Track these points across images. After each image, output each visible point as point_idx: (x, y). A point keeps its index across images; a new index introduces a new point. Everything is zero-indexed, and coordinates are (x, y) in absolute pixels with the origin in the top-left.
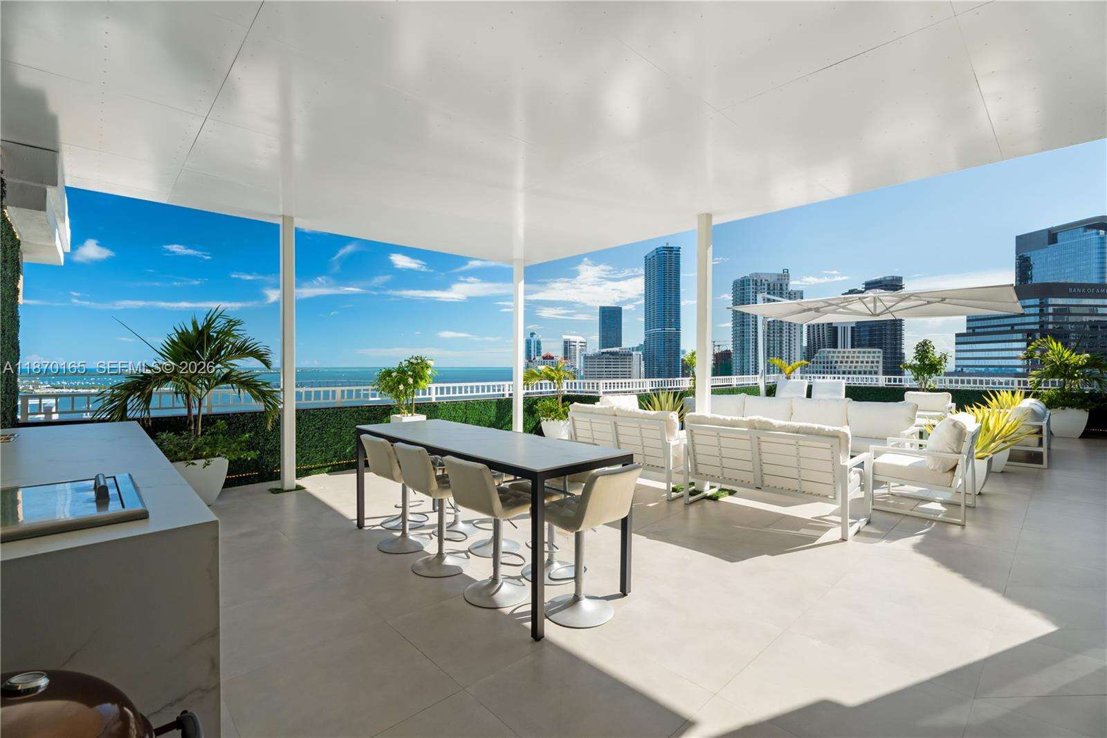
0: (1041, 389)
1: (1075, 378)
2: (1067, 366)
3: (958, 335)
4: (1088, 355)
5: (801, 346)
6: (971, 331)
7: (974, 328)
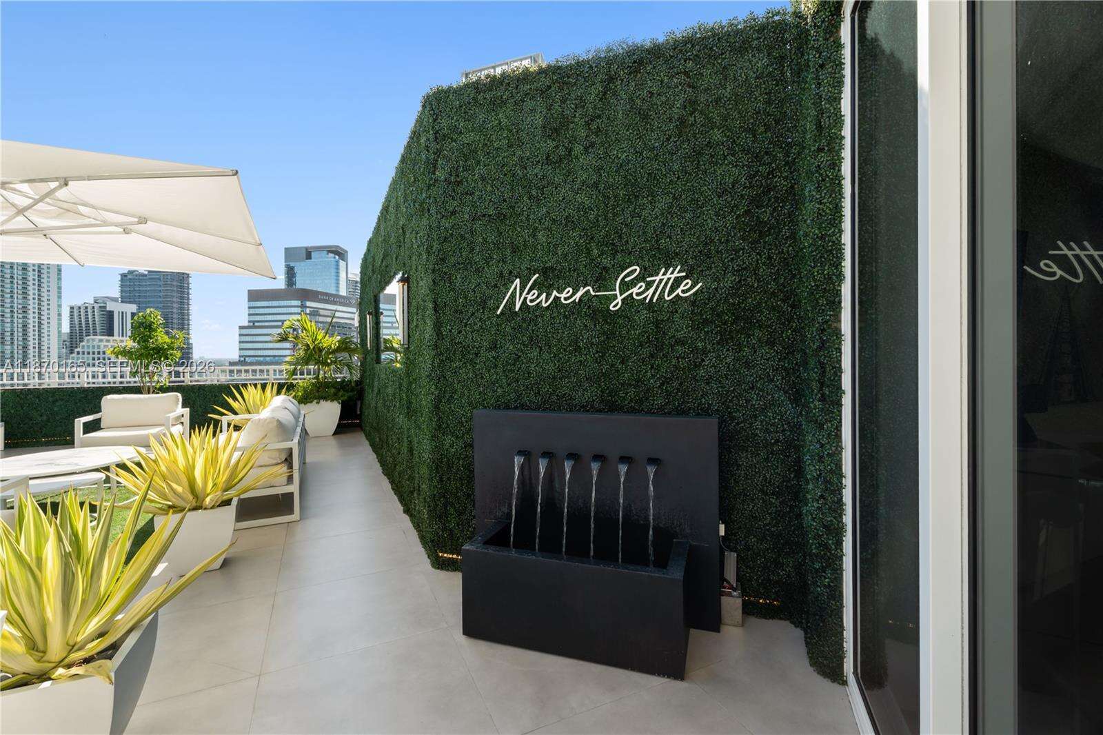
0: (296, 379)
1: (328, 365)
2: (320, 350)
3: (241, 328)
4: (339, 338)
5: (59, 332)
6: (252, 324)
7: (254, 322)
